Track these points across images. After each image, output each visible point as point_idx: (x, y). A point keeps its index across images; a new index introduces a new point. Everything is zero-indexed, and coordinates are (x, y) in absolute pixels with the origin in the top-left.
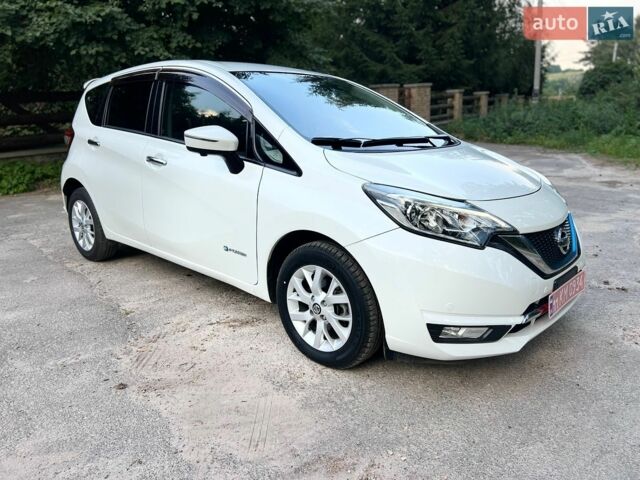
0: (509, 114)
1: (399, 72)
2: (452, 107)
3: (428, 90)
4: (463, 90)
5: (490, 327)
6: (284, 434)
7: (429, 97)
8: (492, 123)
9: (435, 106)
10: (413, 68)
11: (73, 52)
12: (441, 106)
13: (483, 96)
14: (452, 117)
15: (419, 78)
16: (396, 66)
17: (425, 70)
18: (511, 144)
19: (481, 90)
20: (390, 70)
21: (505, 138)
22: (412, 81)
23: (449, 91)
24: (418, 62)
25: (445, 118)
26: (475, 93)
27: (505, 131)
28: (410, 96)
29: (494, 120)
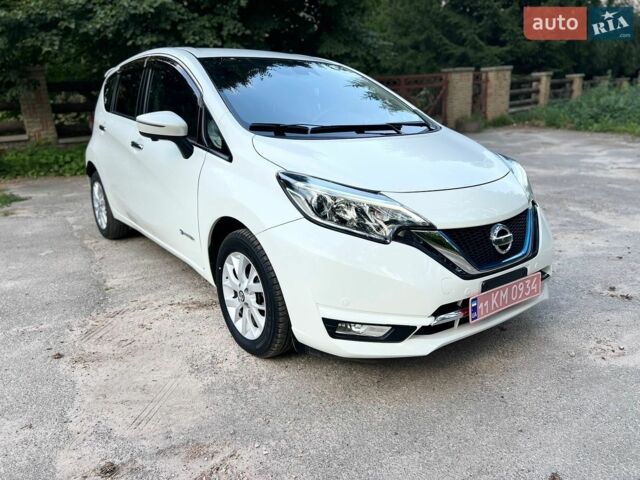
0: (598, 99)
1: (480, 54)
2: (537, 92)
3: (508, 74)
4: (551, 73)
5: (393, 326)
6: (171, 416)
7: (509, 81)
8: (578, 109)
9: (517, 91)
10: (496, 50)
11: (130, 43)
12: (525, 90)
13: (577, 79)
14: (536, 102)
15: (502, 60)
16: (477, 49)
17: (510, 52)
18: (596, 131)
19: (576, 72)
20: (471, 53)
21: (591, 125)
22: (492, 64)
23: (535, 75)
24: (503, 44)
25: (528, 104)
26: (568, 76)
27: (592, 117)
28: (487, 80)
29: (581, 106)
